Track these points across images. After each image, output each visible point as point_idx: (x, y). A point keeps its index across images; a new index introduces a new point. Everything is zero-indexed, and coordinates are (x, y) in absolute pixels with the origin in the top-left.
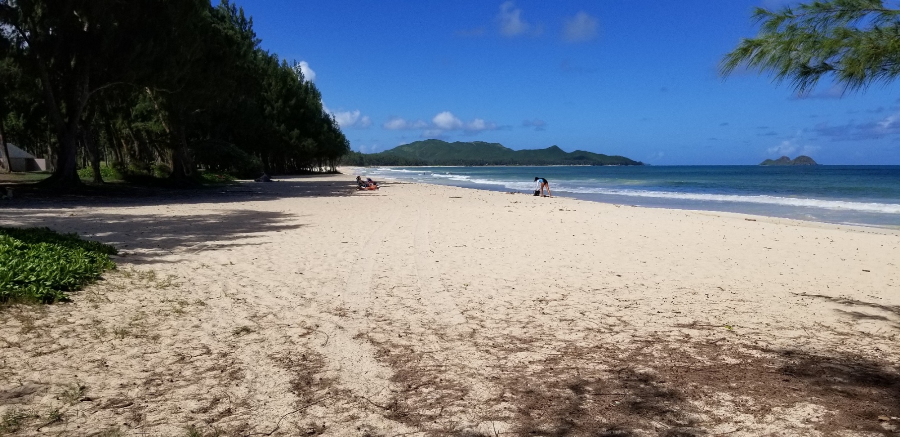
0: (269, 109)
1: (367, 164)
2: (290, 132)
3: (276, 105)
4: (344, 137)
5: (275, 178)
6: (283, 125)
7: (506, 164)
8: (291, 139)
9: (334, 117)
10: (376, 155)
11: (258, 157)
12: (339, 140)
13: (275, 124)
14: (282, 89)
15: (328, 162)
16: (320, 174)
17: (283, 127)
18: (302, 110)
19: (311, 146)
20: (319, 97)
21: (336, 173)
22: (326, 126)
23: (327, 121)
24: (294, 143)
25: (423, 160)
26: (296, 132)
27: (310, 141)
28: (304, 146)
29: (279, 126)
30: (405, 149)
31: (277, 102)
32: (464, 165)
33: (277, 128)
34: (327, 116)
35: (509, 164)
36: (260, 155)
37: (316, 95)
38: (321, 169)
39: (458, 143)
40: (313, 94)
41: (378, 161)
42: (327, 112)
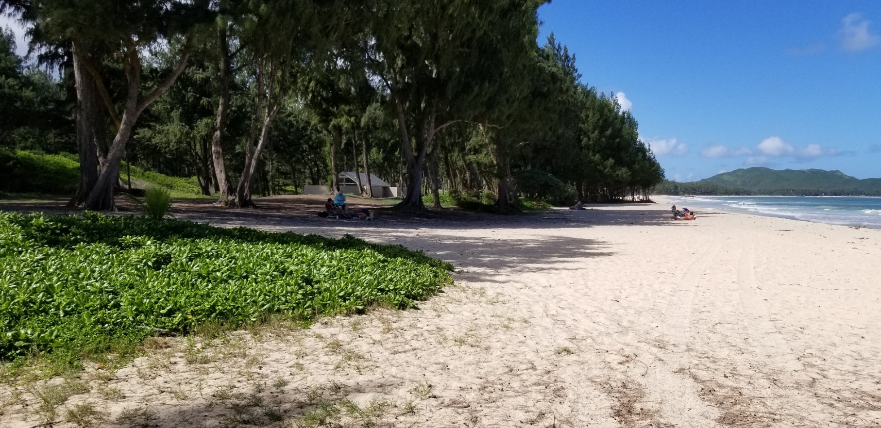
0: (585, 140)
1: (682, 193)
2: (605, 161)
3: (592, 136)
4: (658, 164)
5: (588, 207)
6: (598, 154)
7: (848, 194)
8: (605, 168)
9: (649, 146)
10: (692, 183)
11: (573, 185)
12: (653, 169)
13: (591, 153)
14: (599, 120)
15: (641, 191)
16: (632, 202)
17: (597, 156)
18: (617, 140)
19: (624, 175)
20: (635, 126)
21: (649, 201)
22: (640, 155)
23: (642, 149)
24: (608, 172)
25: (745, 189)
26: (611, 161)
27: (624, 170)
28: (618, 175)
29: (594, 155)
30: (726, 178)
31: (593, 133)
32: (795, 195)
33: (592, 158)
34: (642, 145)
35: (852, 195)
36: (575, 183)
37: (633, 124)
38: (633, 198)
39: (787, 171)
40: (630, 124)
41: (694, 190)
42: (643, 141)
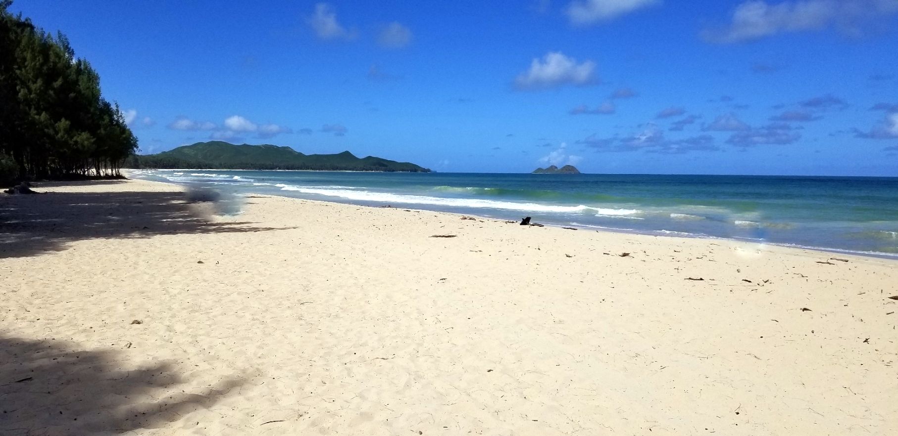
0: (22, 92)
1: (143, 166)
2: (56, 122)
3: (33, 87)
4: (130, 134)
5: (37, 186)
6: (44, 113)
7: (298, 168)
8: (57, 133)
9: (117, 106)
10: (151, 156)
11: (10, 155)
12: (124, 136)
13: (33, 112)
14: (42, 65)
15: (109, 163)
16: (98, 179)
17: (44, 116)
18: (72, 95)
19: (86, 143)
20: (96, 79)
21: (119, 177)
22: (107, 118)
23: (106, 110)
24: (62, 137)
25: (207, 162)
26: (64, 123)
27: (85, 135)
28: (76, 142)
29: (39, 114)
30: (186, 151)
31: (35, 82)
32: (253, 168)
33: (37, 117)
34: (107, 105)
35: (301, 169)
36: (12, 153)
37: (93, 78)
38: (98, 172)
39: (245, 146)
40: (89, 77)
41: (156, 163)
42: (107, 100)
